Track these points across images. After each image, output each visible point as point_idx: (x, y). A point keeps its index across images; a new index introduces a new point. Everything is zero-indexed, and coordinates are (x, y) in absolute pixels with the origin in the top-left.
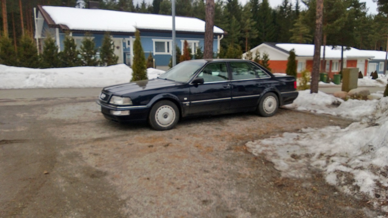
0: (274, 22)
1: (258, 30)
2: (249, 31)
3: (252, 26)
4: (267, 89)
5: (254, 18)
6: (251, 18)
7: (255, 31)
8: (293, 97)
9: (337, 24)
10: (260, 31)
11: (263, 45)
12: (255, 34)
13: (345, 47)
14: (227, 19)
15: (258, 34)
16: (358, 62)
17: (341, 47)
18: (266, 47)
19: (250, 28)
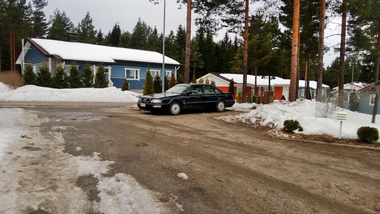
0: (217, 55)
1: (204, 61)
2: (196, 62)
3: (198, 58)
4: (219, 99)
5: (200, 51)
6: (198, 51)
7: (202, 62)
8: (232, 103)
9: (264, 60)
10: (205, 62)
11: (209, 74)
12: (201, 65)
13: (271, 77)
14: (178, 51)
15: (204, 64)
16: (284, 89)
17: (268, 77)
18: (212, 76)
19: (197, 59)
